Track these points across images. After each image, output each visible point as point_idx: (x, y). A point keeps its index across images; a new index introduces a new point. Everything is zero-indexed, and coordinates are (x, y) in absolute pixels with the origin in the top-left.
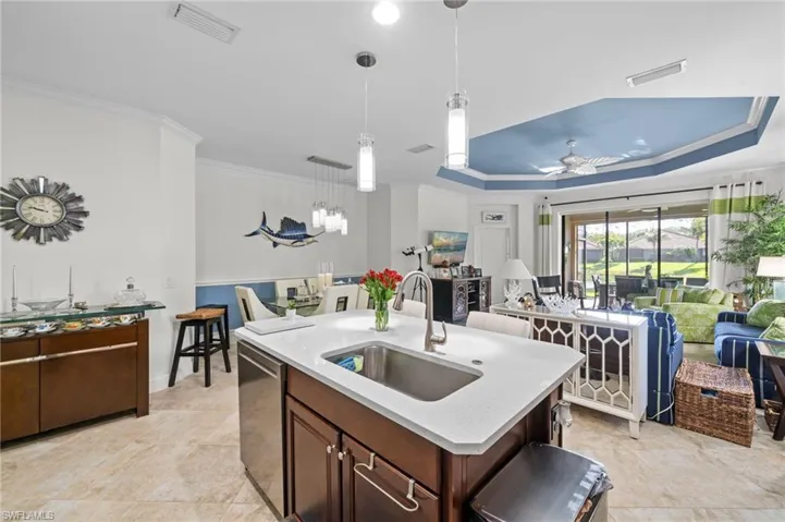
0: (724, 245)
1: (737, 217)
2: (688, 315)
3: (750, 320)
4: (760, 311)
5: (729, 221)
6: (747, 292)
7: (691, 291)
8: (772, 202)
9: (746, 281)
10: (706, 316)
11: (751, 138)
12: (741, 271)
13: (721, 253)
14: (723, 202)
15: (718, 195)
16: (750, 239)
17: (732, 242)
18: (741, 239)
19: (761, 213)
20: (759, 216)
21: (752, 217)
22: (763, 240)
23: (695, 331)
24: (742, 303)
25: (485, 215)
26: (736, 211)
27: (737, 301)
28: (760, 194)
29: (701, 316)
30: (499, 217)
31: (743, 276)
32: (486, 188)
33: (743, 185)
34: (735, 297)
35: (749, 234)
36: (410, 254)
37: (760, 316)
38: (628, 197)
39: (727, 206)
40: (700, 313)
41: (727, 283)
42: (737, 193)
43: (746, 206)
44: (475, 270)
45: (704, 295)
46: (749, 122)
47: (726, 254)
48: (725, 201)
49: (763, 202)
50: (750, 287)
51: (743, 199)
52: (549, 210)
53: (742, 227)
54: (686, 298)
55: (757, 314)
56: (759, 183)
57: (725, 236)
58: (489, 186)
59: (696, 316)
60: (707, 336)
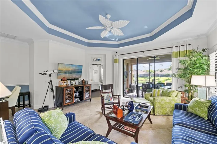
0: (177, 71)
1: (182, 58)
2: (163, 102)
3: (189, 110)
4: (194, 105)
5: (179, 60)
6: (186, 91)
7: (165, 90)
8: (195, 52)
9: (185, 86)
10: (170, 103)
11: (189, 14)
12: (183, 81)
13: (176, 74)
14: (177, 53)
15: (175, 50)
16: (186, 68)
17: (180, 69)
18: (183, 68)
19: (191, 57)
20: (190, 58)
21: (187, 58)
22: (192, 68)
23: (166, 110)
24: (184, 96)
25: (93, 59)
26: (182, 57)
27: (182, 95)
28: (190, 49)
29: (168, 103)
30: (99, 60)
31: (184, 84)
32: (88, 46)
33: (184, 45)
34: (181, 93)
35: (186, 66)
36: (44, 74)
37: (194, 108)
38: (144, 52)
39: (178, 54)
40: (167, 101)
41: (178, 87)
42: (182, 49)
43: (185, 54)
44: (85, 81)
45: (169, 93)
46: (188, 4)
47: (178, 74)
48: (177, 52)
49: (191, 53)
50: (187, 88)
51: (184, 52)
52: (117, 57)
53: (184, 63)
54: (163, 94)
55: (193, 106)
56: (190, 45)
57: (177, 67)
58: (89, 45)
59: (166, 103)
60: (171, 112)
